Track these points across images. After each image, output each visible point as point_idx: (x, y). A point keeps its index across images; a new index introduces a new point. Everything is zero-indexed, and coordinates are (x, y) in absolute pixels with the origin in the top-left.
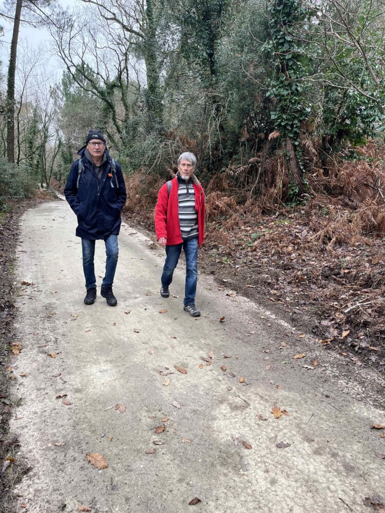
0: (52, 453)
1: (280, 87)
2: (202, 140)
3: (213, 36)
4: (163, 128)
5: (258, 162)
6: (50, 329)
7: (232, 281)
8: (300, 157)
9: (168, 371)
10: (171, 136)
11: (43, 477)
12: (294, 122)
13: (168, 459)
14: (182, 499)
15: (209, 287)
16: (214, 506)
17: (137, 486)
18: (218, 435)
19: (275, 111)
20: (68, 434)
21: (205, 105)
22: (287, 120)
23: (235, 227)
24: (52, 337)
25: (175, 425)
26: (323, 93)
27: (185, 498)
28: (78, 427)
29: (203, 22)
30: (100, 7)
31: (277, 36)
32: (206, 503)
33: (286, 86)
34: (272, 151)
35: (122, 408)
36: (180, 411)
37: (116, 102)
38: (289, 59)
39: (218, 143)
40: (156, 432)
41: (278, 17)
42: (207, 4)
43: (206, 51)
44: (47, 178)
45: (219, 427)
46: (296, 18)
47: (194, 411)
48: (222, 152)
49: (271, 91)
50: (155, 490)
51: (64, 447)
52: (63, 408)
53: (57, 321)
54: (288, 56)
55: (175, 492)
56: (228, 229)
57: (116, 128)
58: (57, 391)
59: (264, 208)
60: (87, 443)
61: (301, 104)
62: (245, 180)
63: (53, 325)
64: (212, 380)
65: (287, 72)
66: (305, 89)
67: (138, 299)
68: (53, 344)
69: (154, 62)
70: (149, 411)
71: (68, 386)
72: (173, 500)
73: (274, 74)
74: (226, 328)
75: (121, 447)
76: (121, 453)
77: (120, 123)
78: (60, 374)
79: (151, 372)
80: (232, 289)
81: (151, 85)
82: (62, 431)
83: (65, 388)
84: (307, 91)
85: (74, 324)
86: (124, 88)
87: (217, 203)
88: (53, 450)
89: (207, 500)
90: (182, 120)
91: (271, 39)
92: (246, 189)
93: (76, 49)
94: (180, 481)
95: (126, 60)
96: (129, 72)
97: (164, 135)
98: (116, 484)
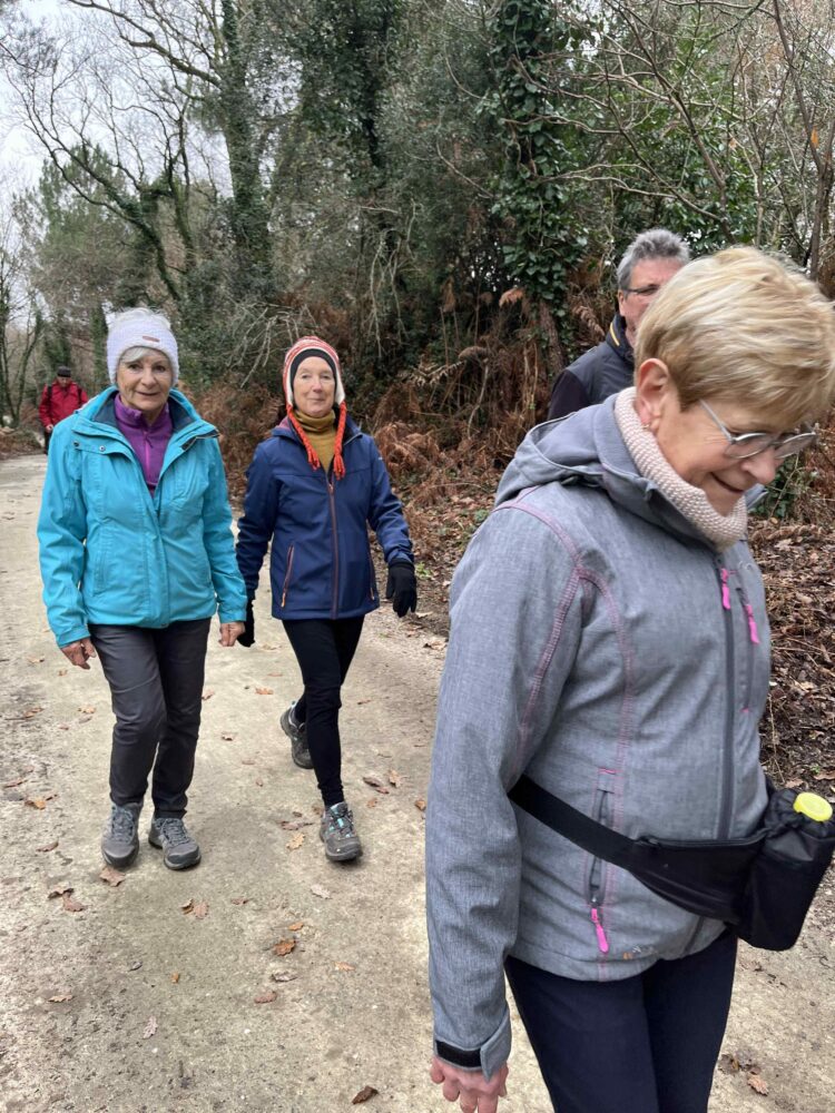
0: (45, 1018)
1: (519, 193)
2: (359, 310)
3: (372, 82)
4: (270, 286)
5: (482, 356)
6: (30, 744)
7: (436, 615)
8: (571, 342)
9: (300, 821)
10: (291, 303)
11: (26, 1073)
12: (554, 268)
13: (304, 1011)
14: (336, 1093)
15: (386, 631)
16: (407, 1101)
17: (238, 1074)
18: (412, 949)
19: (512, 244)
20: (79, 976)
21: (362, 233)
22: (538, 263)
23: (438, 497)
24: (34, 763)
25: (318, 935)
26: (612, 205)
27: (344, 1090)
28: (101, 959)
29: (347, 52)
30: (118, 18)
31: (508, 84)
32: (389, 1096)
33: (533, 190)
34: (511, 330)
35: (197, 909)
36: (329, 904)
37: (164, 230)
38: (537, 133)
39: (393, 316)
40: (275, 953)
41: (508, 42)
42: (356, 11)
43: (358, 114)
44: (14, 402)
45: (415, 931)
46: (547, 44)
47: (359, 901)
48: (403, 336)
49: (502, 201)
50: (276, 1079)
51: (73, 1004)
52: (65, 919)
53: (46, 727)
54: (534, 127)
55: (322, 1079)
56: (423, 503)
57: (166, 287)
58: (50, 882)
59: (499, 454)
60: (124, 991)
61: (565, 229)
62: (455, 395)
63: (37, 734)
64: (398, 831)
65: (533, 162)
66: (573, 197)
67: (230, 667)
68: (37, 778)
69: (245, 139)
70: (260, 910)
71: (75, 869)
72: (317, 1098)
73: (506, 166)
74: (424, 718)
75: (198, 993)
76: (199, 1006)
77: (175, 277)
78: (57, 845)
79: (263, 824)
80: (436, 633)
81: (242, 190)
82: (65, 969)
83: (69, 874)
84: (578, 201)
85: (87, 729)
86: (180, 197)
87: (398, 447)
88: (47, 1012)
89: (392, 1090)
90: (314, 267)
91: (495, 88)
92: (458, 414)
93: (67, 113)
94: (332, 1055)
95: (182, 135)
96: (190, 164)
97: (275, 300)
98: (191, 1075)
